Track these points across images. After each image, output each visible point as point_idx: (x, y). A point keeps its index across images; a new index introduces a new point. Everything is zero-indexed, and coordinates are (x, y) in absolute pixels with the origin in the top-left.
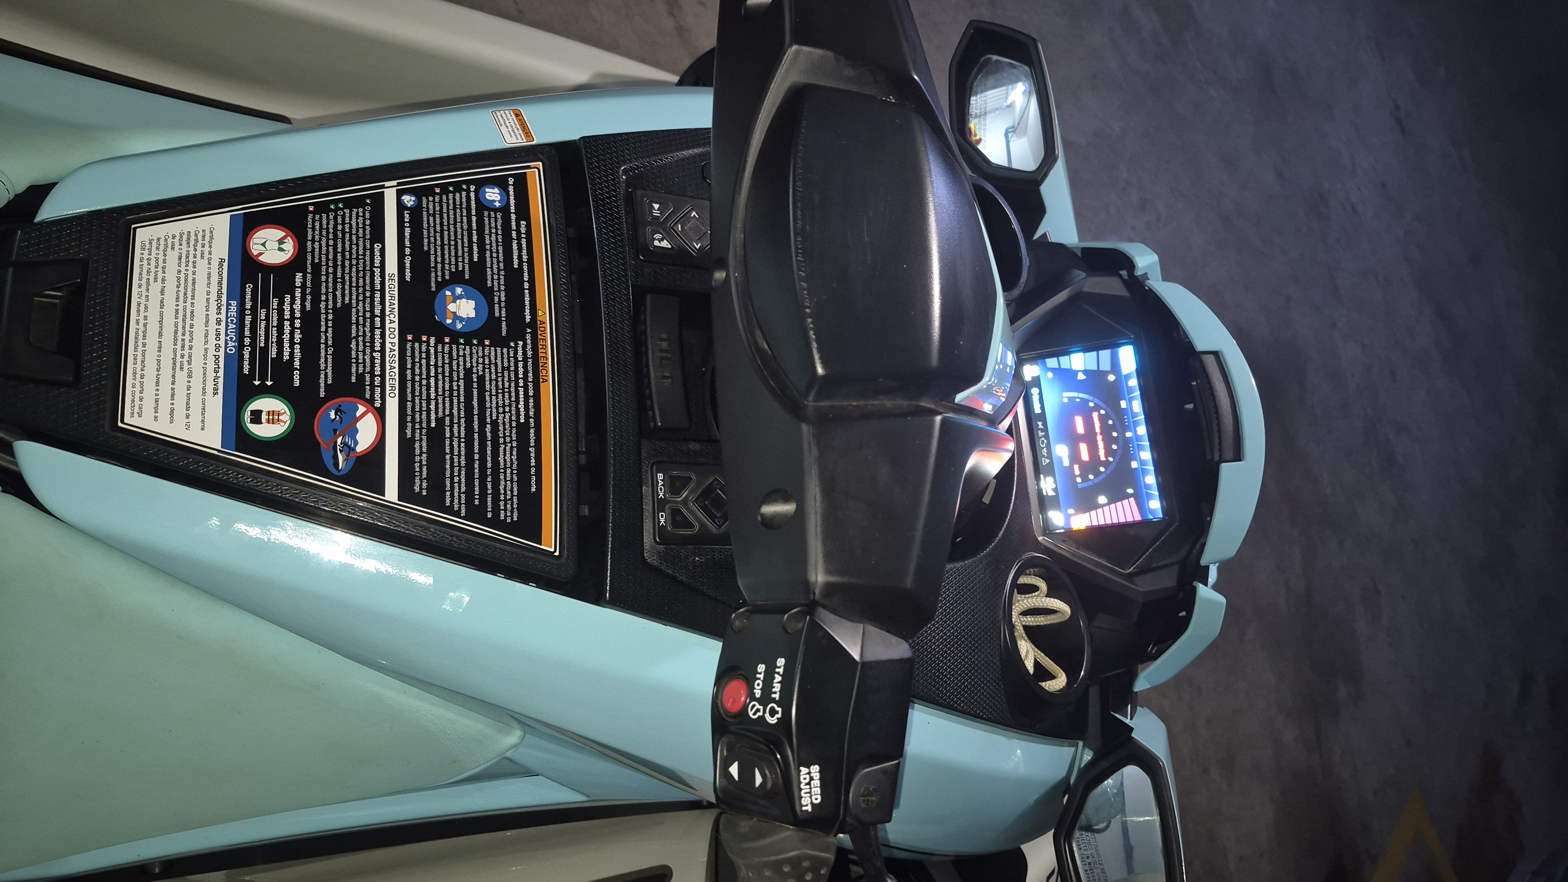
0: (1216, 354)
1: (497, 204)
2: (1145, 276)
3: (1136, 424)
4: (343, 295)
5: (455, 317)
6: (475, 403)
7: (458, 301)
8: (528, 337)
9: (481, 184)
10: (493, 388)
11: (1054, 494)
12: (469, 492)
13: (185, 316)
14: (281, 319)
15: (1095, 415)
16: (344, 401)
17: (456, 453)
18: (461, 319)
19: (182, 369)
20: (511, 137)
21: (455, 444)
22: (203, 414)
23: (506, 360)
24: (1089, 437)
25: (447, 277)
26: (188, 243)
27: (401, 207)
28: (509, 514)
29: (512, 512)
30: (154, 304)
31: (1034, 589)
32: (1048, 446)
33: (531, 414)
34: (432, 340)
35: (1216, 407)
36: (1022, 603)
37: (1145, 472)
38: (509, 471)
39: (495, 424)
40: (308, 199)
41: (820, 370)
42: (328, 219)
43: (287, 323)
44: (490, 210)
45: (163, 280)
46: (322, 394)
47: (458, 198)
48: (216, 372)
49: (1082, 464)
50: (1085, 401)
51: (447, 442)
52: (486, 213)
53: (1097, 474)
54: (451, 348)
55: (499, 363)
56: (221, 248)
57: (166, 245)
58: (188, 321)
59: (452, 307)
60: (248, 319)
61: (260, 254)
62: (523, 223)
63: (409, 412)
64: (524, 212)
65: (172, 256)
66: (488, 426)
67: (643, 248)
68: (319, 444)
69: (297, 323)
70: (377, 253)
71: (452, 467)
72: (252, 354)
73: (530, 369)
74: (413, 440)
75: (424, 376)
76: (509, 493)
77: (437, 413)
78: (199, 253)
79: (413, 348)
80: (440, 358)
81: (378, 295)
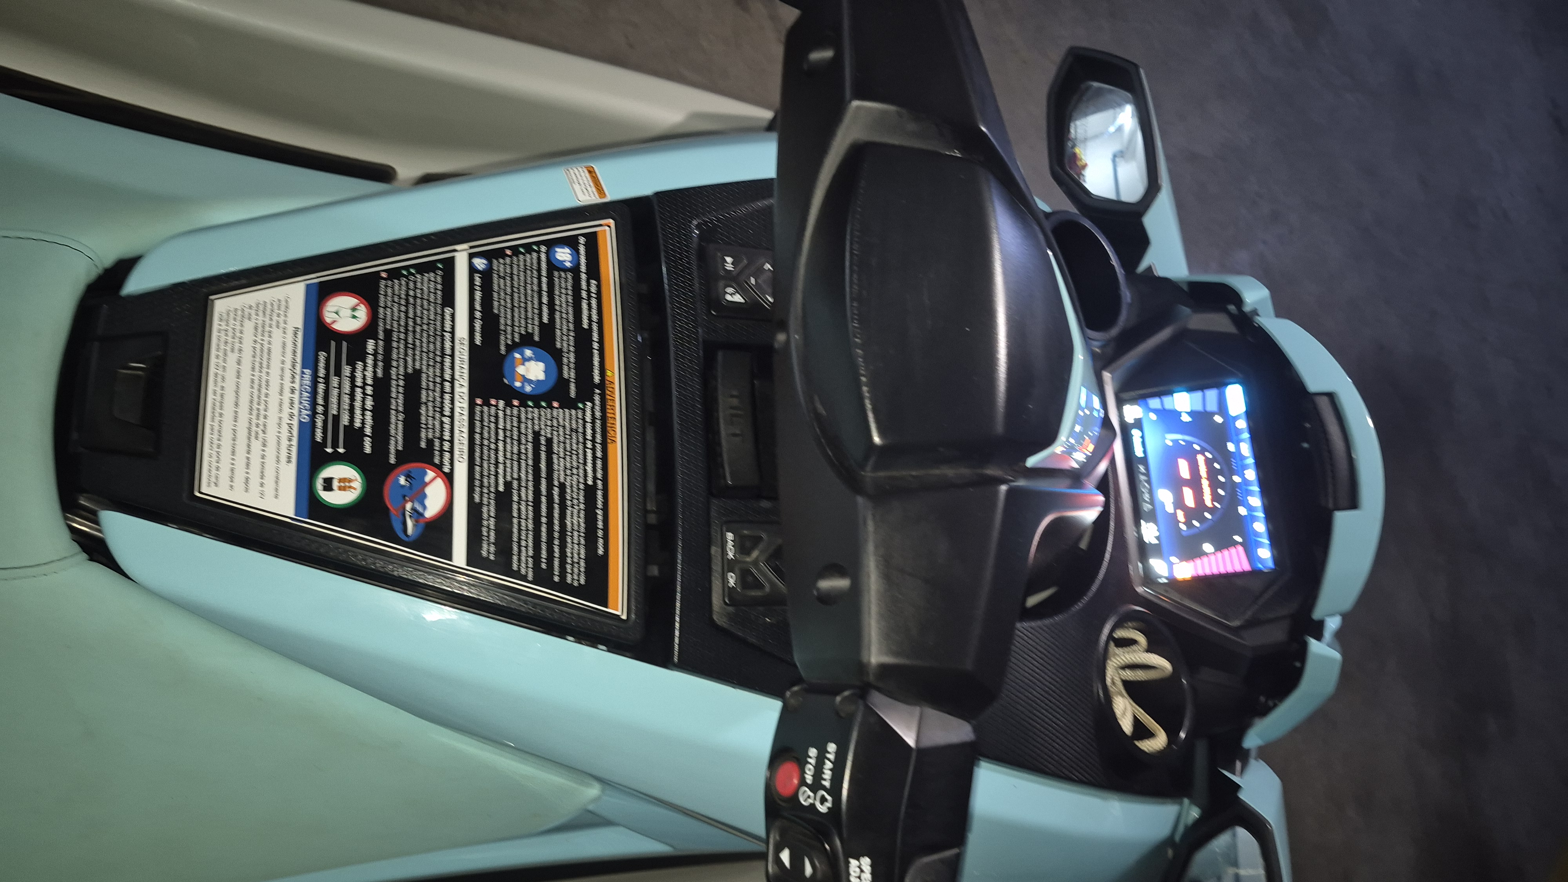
0: (1331, 396)
1: (568, 265)
2: (1255, 312)
3: (1245, 467)
4: (414, 360)
5: (525, 380)
6: (543, 466)
7: (527, 363)
8: (597, 399)
9: (551, 244)
10: (561, 450)
11: (1157, 542)
12: (537, 557)
13: (260, 386)
14: (353, 386)
15: (1200, 459)
16: (412, 466)
17: (523, 517)
18: (530, 381)
19: (257, 438)
20: (584, 195)
21: (523, 508)
22: (277, 482)
23: (574, 422)
24: (1195, 483)
25: (517, 340)
26: (264, 313)
27: (472, 270)
28: (576, 577)
29: (579, 575)
30: (231, 375)
31: (1131, 642)
32: (1151, 492)
33: (599, 476)
34: (501, 403)
35: (1330, 452)
36: (1119, 657)
37: (1254, 519)
38: (576, 533)
39: (562, 486)
40: (380, 266)
41: (877, 439)
42: (400, 285)
43: (359, 390)
44: (559, 269)
45: (240, 350)
46: (392, 460)
47: (528, 260)
48: (290, 440)
49: (1188, 511)
50: (1190, 444)
51: (515, 506)
52: (556, 274)
53: (1202, 520)
54: (519, 411)
55: (567, 425)
56: (296, 317)
57: (243, 315)
58: (264, 391)
59: (521, 370)
60: (321, 387)
61: (334, 322)
62: (593, 282)
63: (477, 476)
64: (594, 271)
65: (249, 326)
66: (556, 489)
67: (716, 302)
68: (388, 509)
69: (369, 390)
70: (448, 317)
71: (520, 530)
72: (325, 422)
73: (598, 430)
74: (481, 504)
75: (493, 441)
76: (576, 555)
77: (505, 477)
78: (274, 323)
79: (482, 412)
80: (508, 422)
81: (448, 360)
